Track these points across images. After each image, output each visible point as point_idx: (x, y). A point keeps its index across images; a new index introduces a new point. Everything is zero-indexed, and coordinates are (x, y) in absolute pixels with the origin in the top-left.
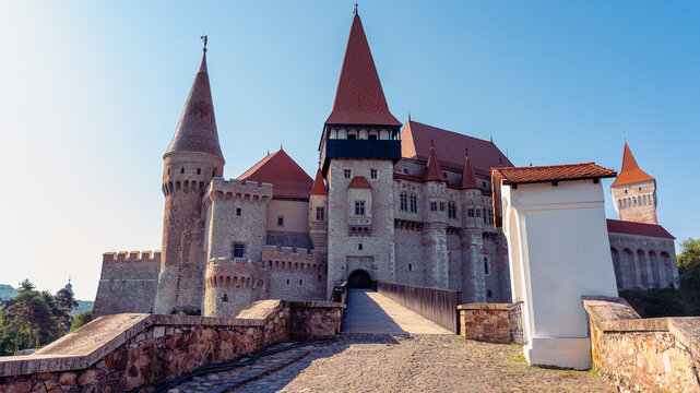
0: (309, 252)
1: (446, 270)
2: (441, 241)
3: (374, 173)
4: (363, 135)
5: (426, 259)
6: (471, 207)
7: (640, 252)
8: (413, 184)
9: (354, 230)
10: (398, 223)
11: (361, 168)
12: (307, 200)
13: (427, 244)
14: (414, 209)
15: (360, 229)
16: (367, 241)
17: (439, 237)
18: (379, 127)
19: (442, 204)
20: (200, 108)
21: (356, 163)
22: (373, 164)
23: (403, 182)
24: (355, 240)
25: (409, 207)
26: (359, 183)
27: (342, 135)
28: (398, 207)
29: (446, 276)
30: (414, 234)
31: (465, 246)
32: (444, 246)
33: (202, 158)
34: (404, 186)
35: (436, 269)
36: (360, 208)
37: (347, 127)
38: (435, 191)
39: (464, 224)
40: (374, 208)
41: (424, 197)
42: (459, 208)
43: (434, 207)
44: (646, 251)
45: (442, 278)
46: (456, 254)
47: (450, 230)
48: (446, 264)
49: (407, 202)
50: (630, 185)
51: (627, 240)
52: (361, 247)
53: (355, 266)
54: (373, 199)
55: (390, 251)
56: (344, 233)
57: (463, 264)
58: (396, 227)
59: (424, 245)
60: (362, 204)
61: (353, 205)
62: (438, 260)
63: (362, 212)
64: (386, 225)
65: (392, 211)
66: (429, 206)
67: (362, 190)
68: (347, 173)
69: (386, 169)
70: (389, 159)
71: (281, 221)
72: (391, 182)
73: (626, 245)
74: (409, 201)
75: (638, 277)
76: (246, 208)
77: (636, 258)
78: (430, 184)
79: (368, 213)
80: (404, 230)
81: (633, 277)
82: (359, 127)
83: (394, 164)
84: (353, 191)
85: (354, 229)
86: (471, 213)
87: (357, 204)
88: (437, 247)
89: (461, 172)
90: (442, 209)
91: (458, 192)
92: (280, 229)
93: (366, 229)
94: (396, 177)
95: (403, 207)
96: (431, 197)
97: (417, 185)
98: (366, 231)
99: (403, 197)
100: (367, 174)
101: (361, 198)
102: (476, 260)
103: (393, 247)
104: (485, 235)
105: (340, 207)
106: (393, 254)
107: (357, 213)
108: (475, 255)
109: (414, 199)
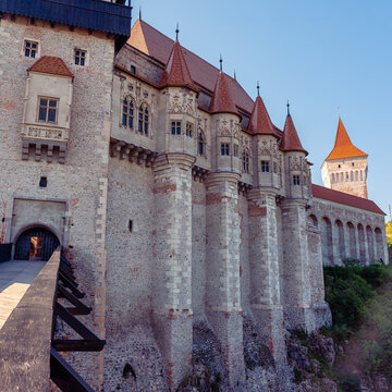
1: (189, 233)
2: (184, 184)
3: (79, 56)
5: (158, 214)
6: (226, 140)
8: (145, 88)
9: (33, 149)
10: (118, 148)
11: (57, 43)
13: (162, 189)
14: (144, 129)
15: (44, 148)
16: (56, 172)
17: (180, 177)
19: (189, 125)
21: (49, 33)
22: (79, 40)
23: (130, 80)
24: (34, 168)
25: (136, 123)
26: (52, 66)
28: (118, 119)
29: (189, 243)
30: (141, 172)
31: (212, 200)
32: (188, 194)
34: (131, 87)
35: (175, 231)
36: (48, 109)
38: (181, 105)
39: (215, 165)
40: (74, 114)
41: (161, 113)
42: (207, 140)
43: (176, 128)
44: (364, 226)
45: (182, 246)
46: (201, 210)
47: (199, 173)
48: (189, 224)
49: (132, 114)
50: (344, 159)
51: (351, 212)
52: (43, 182)
53: (29, 217)
54: (74, 99)
55: (96, 195)
56: (15, 155)
57: (209, 226)
58: (112, 155)
59: (155, 191)
60: (54, 103)
61: (34, 103)
62: (179, 216)
63: (52, 117)
64: (95, 146)
65: (107, 125)
66: (168, 127)
67: (53, 79)
68: (30, 48)
69: (101, 52)
70: (108, 36)
72: (108, 74)
73: (350, 218)
74: (136, 113)
75: (358, 252)
77: (357, 232)
78: (172, 92)
79: (62, 120)
80: (125, 163)
83: (117, 50)
84: (37, 78)
85: (32, 146)
86: (225, 149)
87: (43, 102)
88: (178, 194)
90: (189, 133)
91: (207, 116)
93: (56, 149)
94: (118, 69)
95: (127, 121)
96: (173, 112)
97: (151, 91)
98: (55, 152)
99: (128, 105)
100: (68, 57)
101: (51, 92)
102: (229, 221)
103: (104, 188)
105: (10, 106)
106: (103, 200)
107: (42, 117)
108: (228, 212)
109: (144, 113)
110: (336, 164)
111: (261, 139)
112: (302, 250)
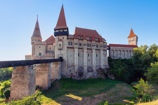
0: (53, 54)
3: (63, 38)
4: (61, 31)
6: (84, 44)
7: (130, 51)
8: (71, 40)
9: (59, 49)
10: (67, 47)
11: (61, 37)
12: (53, 44)
13: (74, 51)
14: (71, 45)
16: (62, 51)
17: (76, 50)
18: (64, 29)
19: (77, 43)
20: (37, 29)
22: (63, 36)
24: (60, 51)
25: (70, 44)
26: (60, 40)
27: (57, 31)
31: (83, 51)
34: (69, 40)
36: (60, 45)
37: (58, 29)
38: (76, 41)
39: (83, 47)
40: (63, 45)
41: (74, 42)
42: (82, 44)
44: (132, 51)
46: (82, 53)
47: (79, 48)
50: (131, 37)
51: (127, 49)
52: (61, 53)
53: (60, 56)
54: (62, 43)
56: (58, 50)
57: (83, 55)
62: (76, 54)
64: (65, 48)
65: (66, 45)
66: (74, 44)
68: (58, 38)
69: (66, 37)
70: (66, 35)
71: (50, 48)
72: (66, 40)
73: (127, 50)
74: (70, 43)
75: (129, 56)
76: (41, 46)
80: (70, 49)
82: (60, 29)
84: (59, 42)
88: (76, 52)
89: (83, 37)
91: (82, 41)
92: (50, 50)
93: (61, 49)
94: (67, 39)
95: (69, 44)
99: (69, 42)
100: (62, 38)
103: (66, 52)
105: (57, 45)
106: (66, 54)
108: (85, 53)
109: (72, 43)
112: (102, 57)
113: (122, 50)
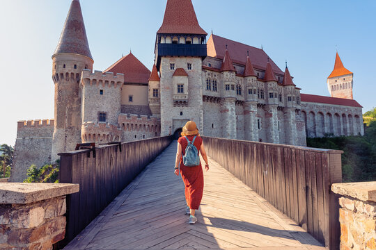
0: (149, 118)
1: (235, 127)
2: (232, 110)
3: (189, 66)
4: (182, 41)
5: (223, 121)
6: (250, 88)
7: (343, 115)
8: (214, 73)
9: (177, 103)
10: (205, 98)
11: (181, 63)
12: (147, 85)
13: (223, 111)
14: (215, 89)
15: (181, 102)
16: (185, 110)
17: (230, 106)
18: (192, 36)
19: (233, 86)
20: (75, 25)
21: (178, 59)
22: (188, 60)
23: (208, 72)
24: (178, 109)
25: (212, 88)
26: (180, 72)
27: (168, 41)
28: (205, 87)
29: (235, 131)
30: (215, 105)
31: (246, 112)
32: (234, 112)
33: (76, 58)
34: (209, 75)
35: (229, 127)
36: (181, 89)
37: (171, 35)
38: (229, 78)
39: (246, 99)
40: (190, 88)
41: (221, 82)
42: (243, 89)
43: (227, 88)
44: (347, 115)
45: (233, 132)
46: (241, 117)
47: (238, 102)
48: (235, 123)
49: (211, 85)
50: (338, 77)
51: (337, 108)
52: (181, 114)
53: (178, 125)
54: (189, 83)
55: (200, 116)
56: (171, 105)
57: (245, 123)
58: (204, 101)
59: (221, 112)
60: (182, 86)
61: (176, 87)
62: (230, 121)
63: (182, 91)
64: (197, 99)
65: (201, 90)
66: (224, 87)
67: (182, 77)
68: (172, 66)
69: (197, 63)
70: (199, 57)
71: (131, 99)
72: (200, 71)
73: (336, 111)
74: (212, 84)
75: (342, 130)
77: (341, 119)
78: (225, 73)
79: (186, 92)
80: (209, 103)
81: (339, 129)
82: (179, 35)
83: (203, 60)
84: (176, 77)
85: (177, 102)
86: (250, 92)
87: (179, 86)
88: (230, 113)
89: (244, 66)
90: (233, 89)
91: (242, 78)
92: (130, 103)
93: (185, 102)
94: (204, 69)
95: (208, 88)
96: (226, 81)
97: (217, 74)
99: (208, 81)
100: (185, 67)
101: (181, 82)
102: (253, 121)
103: (202, 114)
104: (259, 105)
105: (168, 88)
106: (202, 118)
107: (179, 92)
108: (252, 117)
109: (215, 83)
110: (334, 80)
111: (269, 83)
112: (293, 131)
113: (325, 113)
